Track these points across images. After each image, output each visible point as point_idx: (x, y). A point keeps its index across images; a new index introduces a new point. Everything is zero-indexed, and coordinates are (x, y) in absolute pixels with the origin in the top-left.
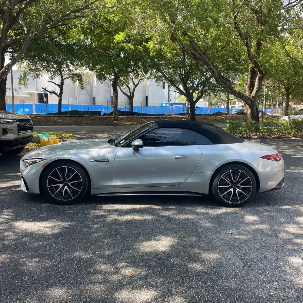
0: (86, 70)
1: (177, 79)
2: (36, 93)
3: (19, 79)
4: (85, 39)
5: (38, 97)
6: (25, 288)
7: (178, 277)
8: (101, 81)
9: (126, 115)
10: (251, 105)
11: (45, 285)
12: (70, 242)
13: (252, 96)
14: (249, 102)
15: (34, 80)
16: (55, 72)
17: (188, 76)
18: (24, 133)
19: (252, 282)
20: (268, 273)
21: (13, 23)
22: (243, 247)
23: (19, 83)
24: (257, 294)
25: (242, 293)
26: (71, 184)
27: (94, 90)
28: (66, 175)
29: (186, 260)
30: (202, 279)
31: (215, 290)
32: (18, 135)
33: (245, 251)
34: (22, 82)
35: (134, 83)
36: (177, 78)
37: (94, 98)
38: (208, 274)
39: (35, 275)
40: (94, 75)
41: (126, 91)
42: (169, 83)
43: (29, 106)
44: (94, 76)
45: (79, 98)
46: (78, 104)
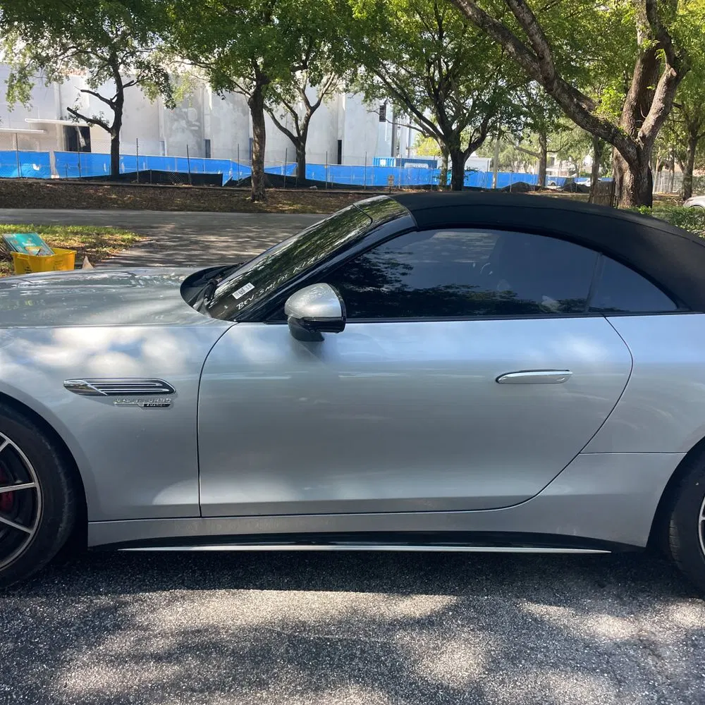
0: (182, 64)
2: (61, 125)
3: (8, 84)
5: (63, 136)
8: (219, 91)
9: (286, 187)
10: (637, 162)
13: (640, 134)
14: (632, 151)
15: (47, 87)
16: (100, 67)
17: (450, 84)
23: (9, 96)
27: (207, 118)
34: (16, 93)
35: (307, 102)
36: (419, 91)
37: (208, 142)
40: (206, 77)
41: (289, 122)
42: (397, 104)
43: (42, 158)
44: (205, 82)
45: (167, 140)
46: (166, 156)
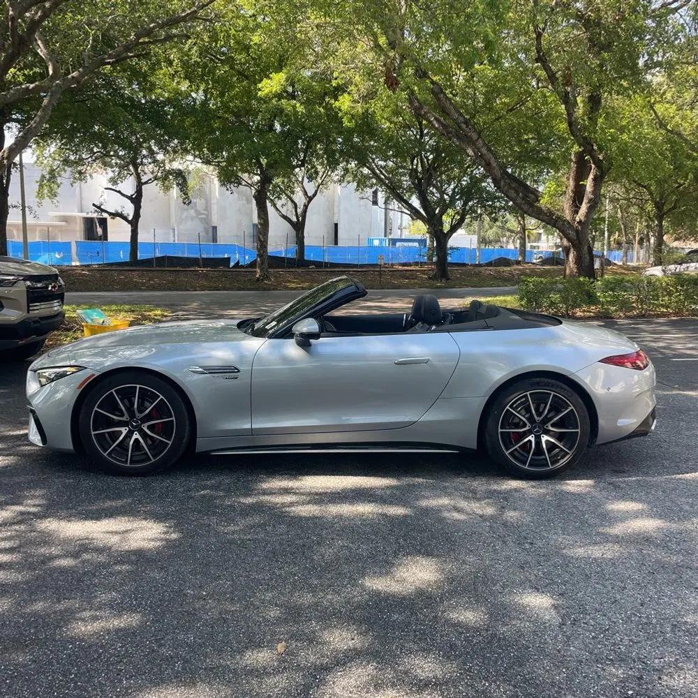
0: (193, 163)
1: (405, 183)
2: (80, 217)
3: (39, 184)
4: (192, 91)
5: (82, 226)
6: (23, 682)
7: (401, 652)
8: (228, 186)
9: (288, 267)
10: (577, 242)
11: (73, 676)
12: (141, 568)
13: (577, 219)
14: (572, 233)
15: (72, 186)
16: (121, 167)
17: (431, 174)
18: (43, 307)
19: (582, 662)
20: (621, 641)
21: (19, 51)
22: (559, 576)
23: (39, 194)
24: (593, 694)
25: (556, 692)
26: (149, 427)
27: (215, 209)
28: (136, 406)
29: (421, 609)
30: (460, 657)
31: (490, 685)
32: (28, 313)
33: (565, 585)
34: (46, 191)
35: (305, 193)
36: (406, 181)
37: (215, 228)
38: (474, 645)
39: (49, 650)
40: (214, 173)
41: (288, 210)
42: (386, 192)
44: (213, 177)
45: (178, 228)
46: (176, 242)
